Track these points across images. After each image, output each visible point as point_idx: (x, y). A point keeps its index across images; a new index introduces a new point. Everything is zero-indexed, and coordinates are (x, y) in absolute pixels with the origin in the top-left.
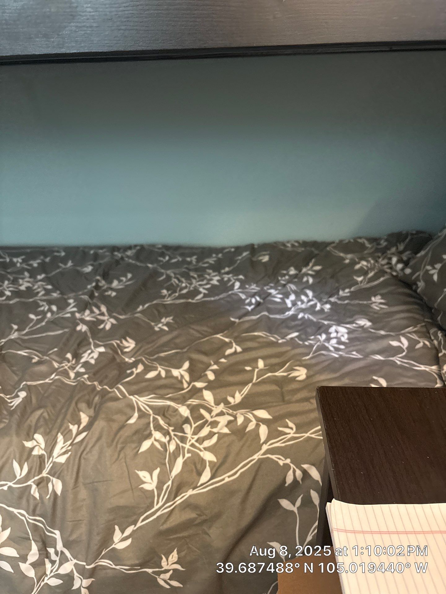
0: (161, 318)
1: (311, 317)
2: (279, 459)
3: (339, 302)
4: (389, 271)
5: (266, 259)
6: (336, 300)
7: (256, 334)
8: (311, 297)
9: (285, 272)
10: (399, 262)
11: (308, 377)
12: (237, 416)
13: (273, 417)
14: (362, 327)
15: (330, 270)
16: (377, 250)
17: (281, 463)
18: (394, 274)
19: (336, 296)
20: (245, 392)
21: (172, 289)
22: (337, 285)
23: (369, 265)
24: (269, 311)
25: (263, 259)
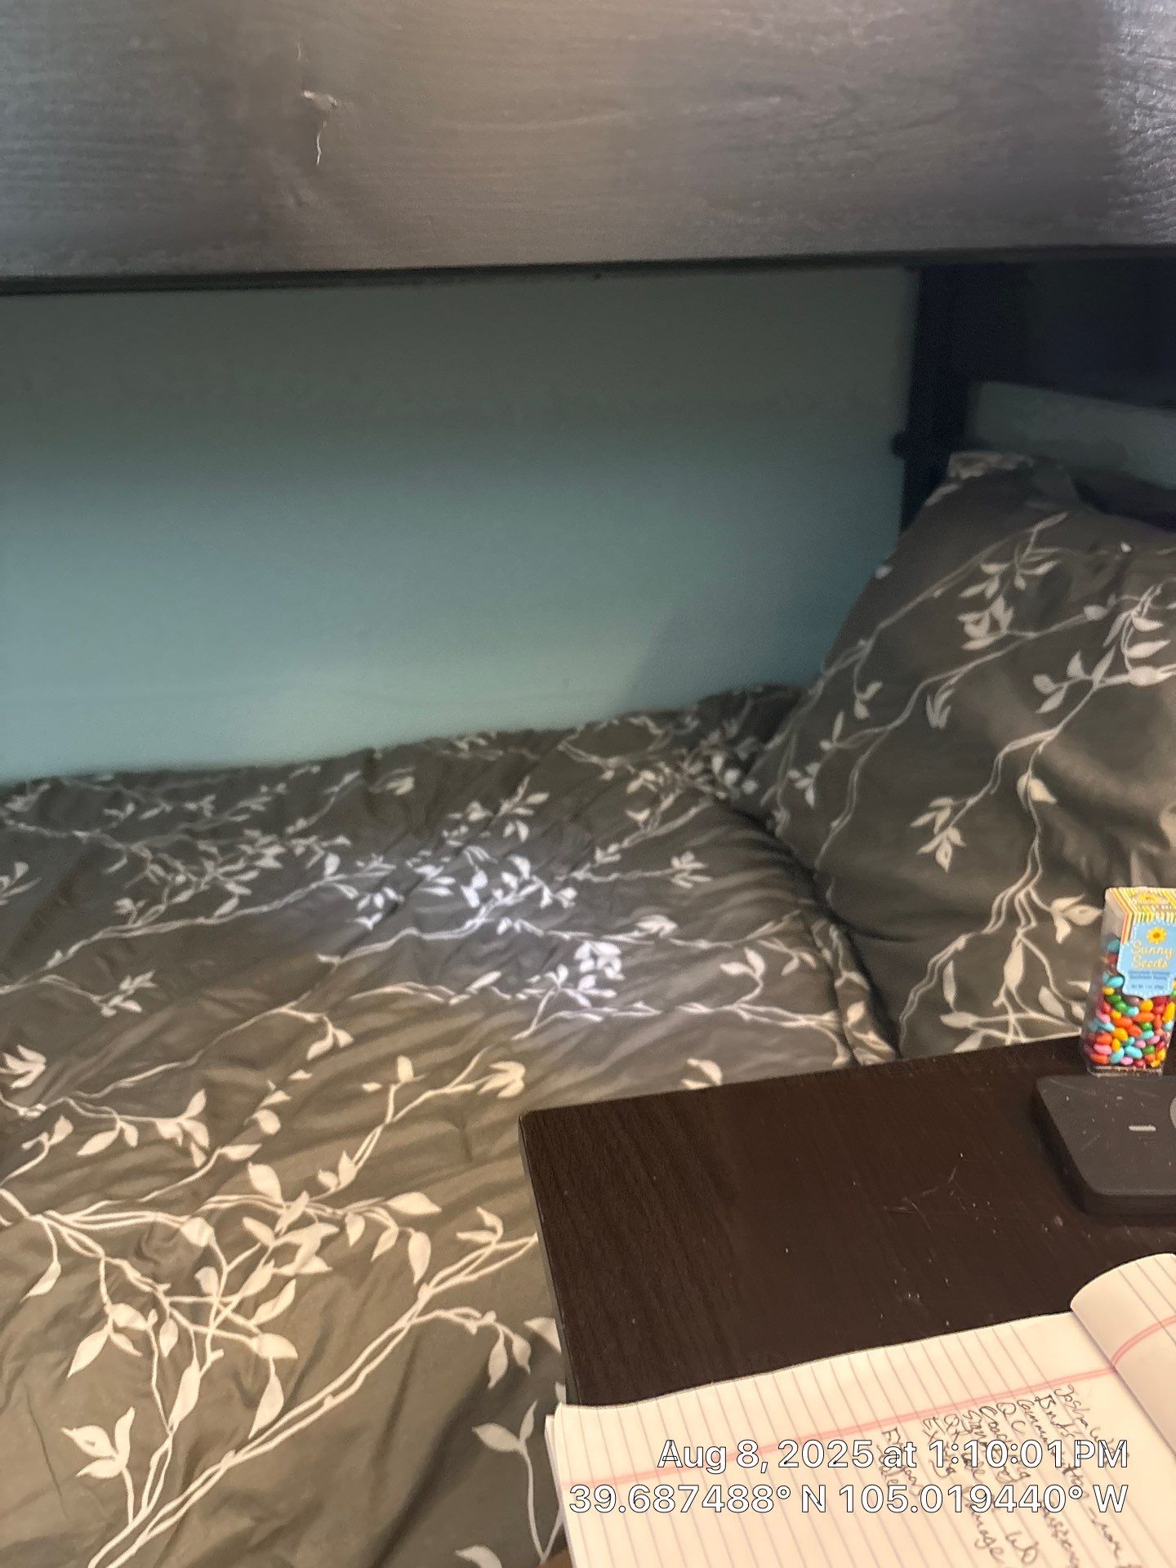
0: (121, 980)
1: (529, 926)
2: (467, 1316)
3: (596, 879)
4: (707, 789)
5: (405, 786)
6: (590, 876)
7: (389, 989)
8: (525, 875)
9: (458, 816)
10: (728, 765)
11: (529, 1085)
12: (347, 1220)
13: (443, 1208)
14: (654, 937)
15: (568, 802)
16: (677, 742)
17: (472, 1327)
18: (722, 795)
19: (588, 866)
20: (365, 1152)
21: (147, 893)
22: (588, 836)
23: (661, 780)
24: (420, 923)
25: (398, 788)
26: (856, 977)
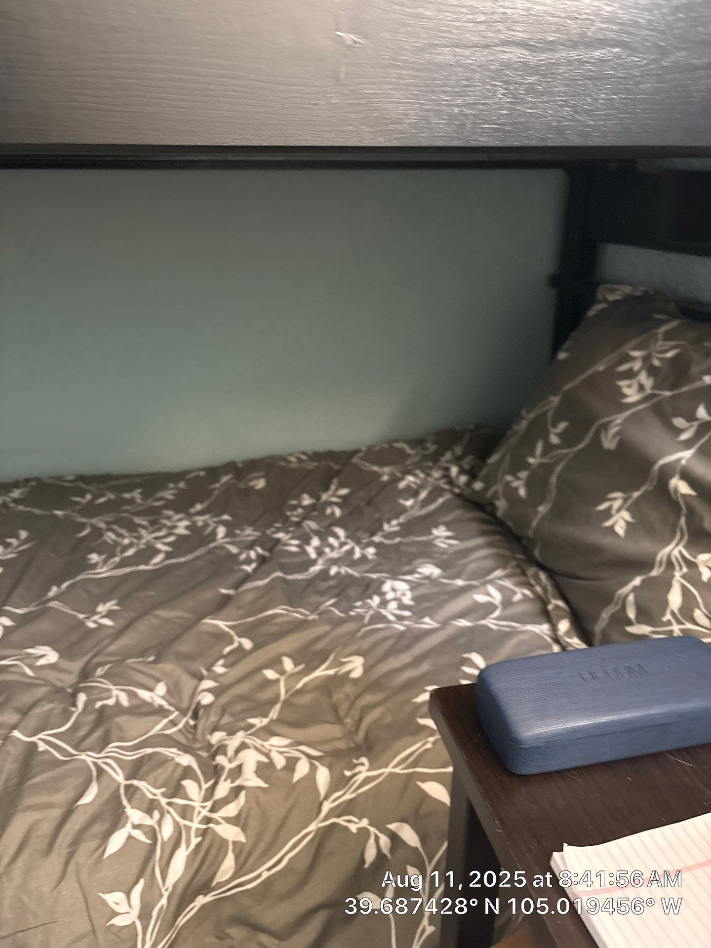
0: (97, 605)
1: (350, 571)
2: (350, 821)
3: (387, 542)
4: (447, 487)
5: (260, 484)
6: (383, 540)
7: (270, 612)
8: (343, 539)
9: (294, 502)
10: (462, 471)
11: (367, 669)
14: (428, 578)
15: (362, 494)
16: (425, 458)
17: (354, 828)
18: (457, 490)
19: (380, 533)
20: (273, 715)
21: (109, 551)
22: (377, 515)
23: (418, 481)
24: (284, 568)
25: (256, 485)
26: (561, 603)
